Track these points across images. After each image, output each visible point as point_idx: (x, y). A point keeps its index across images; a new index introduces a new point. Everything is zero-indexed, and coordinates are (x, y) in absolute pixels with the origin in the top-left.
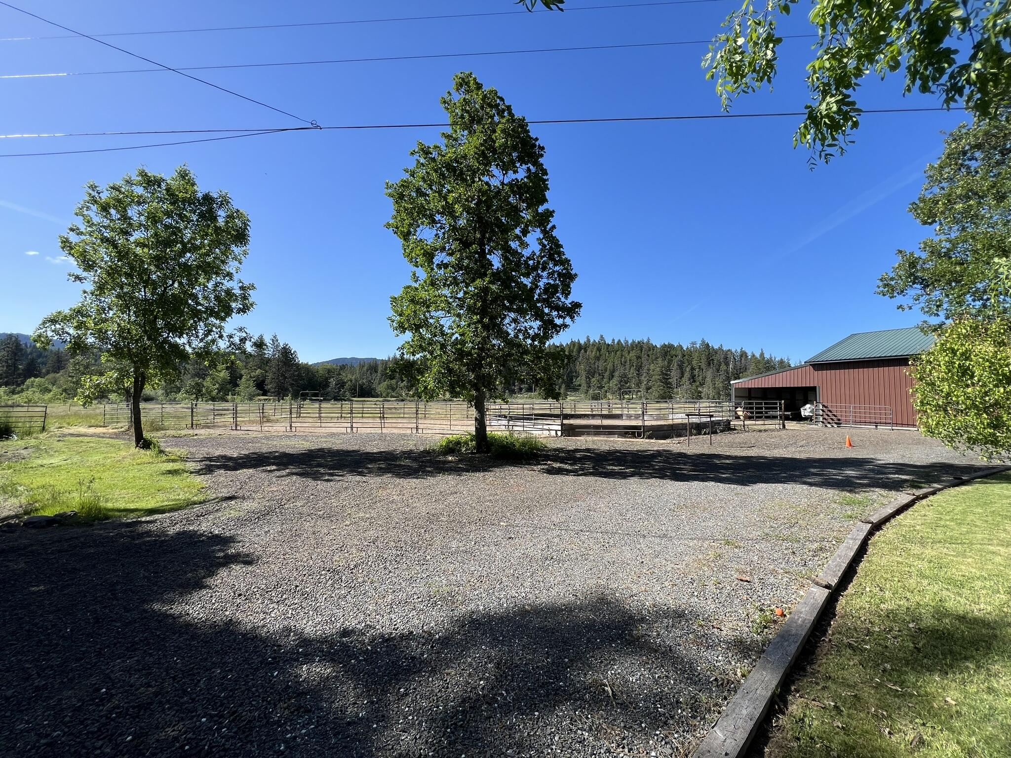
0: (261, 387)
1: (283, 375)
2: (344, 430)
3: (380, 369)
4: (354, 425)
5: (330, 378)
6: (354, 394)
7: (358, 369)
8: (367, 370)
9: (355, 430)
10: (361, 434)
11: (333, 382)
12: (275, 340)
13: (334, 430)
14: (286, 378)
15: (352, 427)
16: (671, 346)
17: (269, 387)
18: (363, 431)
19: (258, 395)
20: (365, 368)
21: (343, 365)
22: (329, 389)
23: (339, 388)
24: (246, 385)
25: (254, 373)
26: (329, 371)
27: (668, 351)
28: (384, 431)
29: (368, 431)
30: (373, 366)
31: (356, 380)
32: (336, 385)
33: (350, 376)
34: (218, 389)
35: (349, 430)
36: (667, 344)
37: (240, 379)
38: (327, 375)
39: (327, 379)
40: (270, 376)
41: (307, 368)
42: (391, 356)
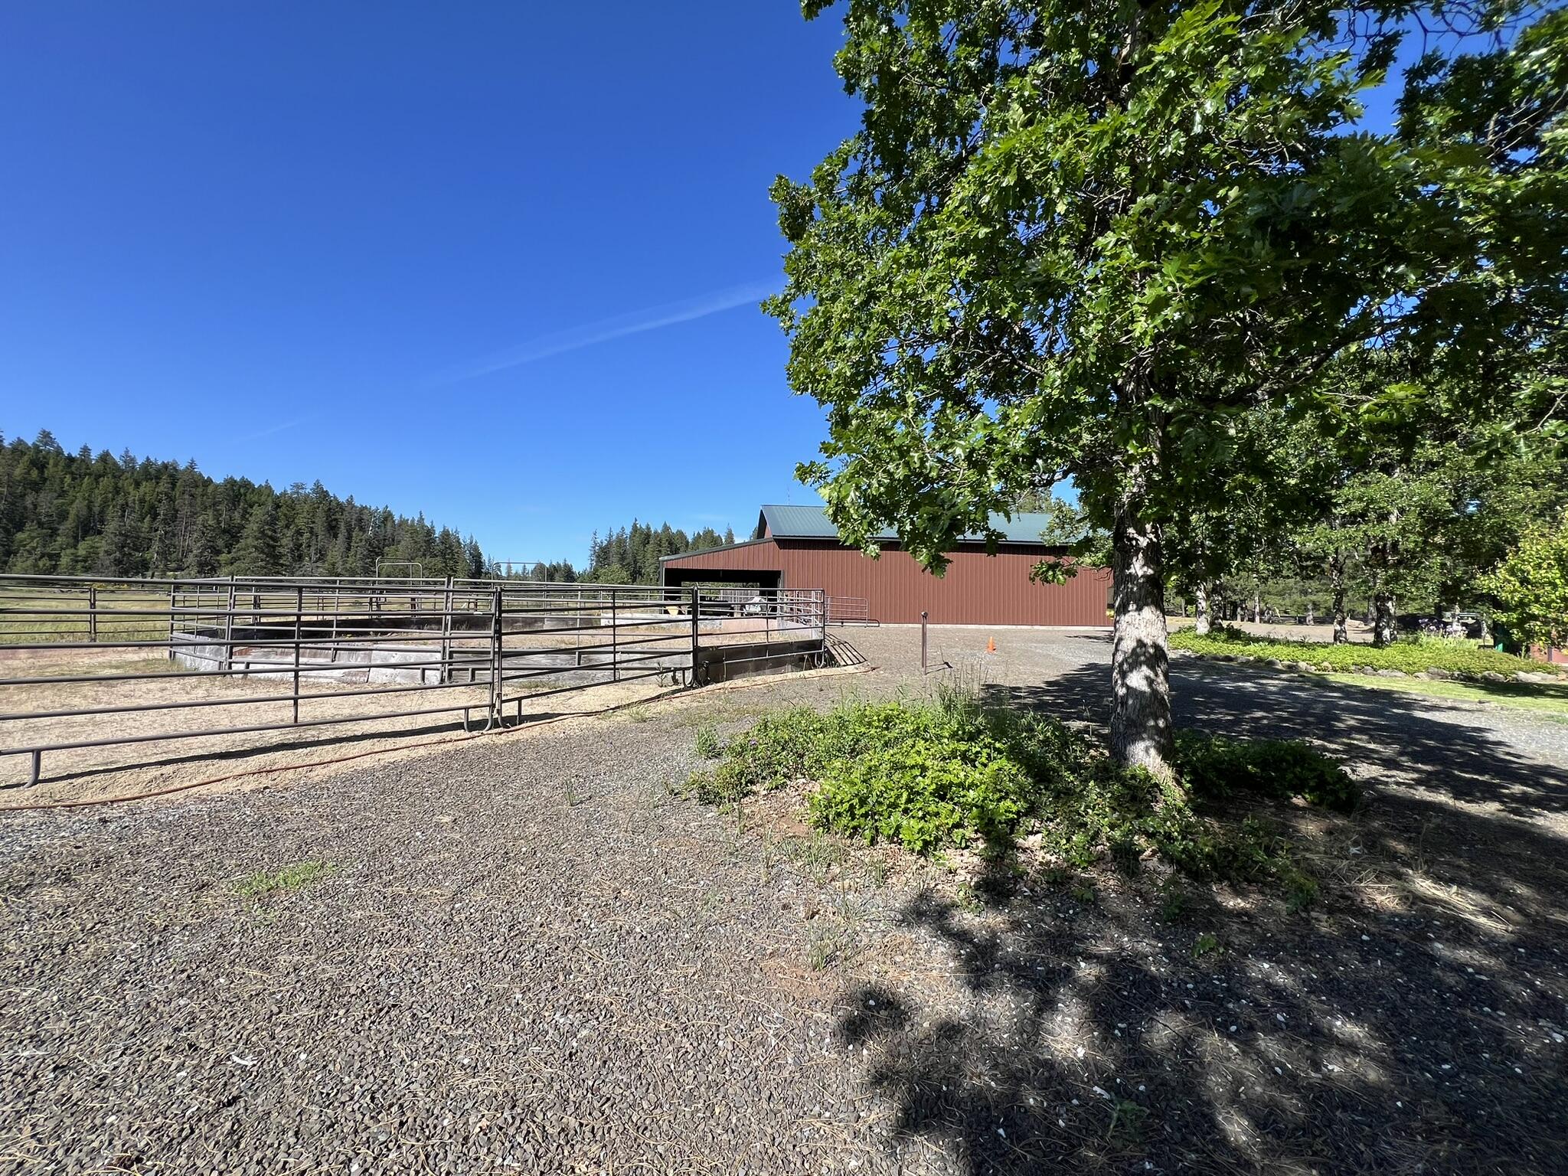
16: (246, 484)
27: (239, 493)
36: (238, 478)
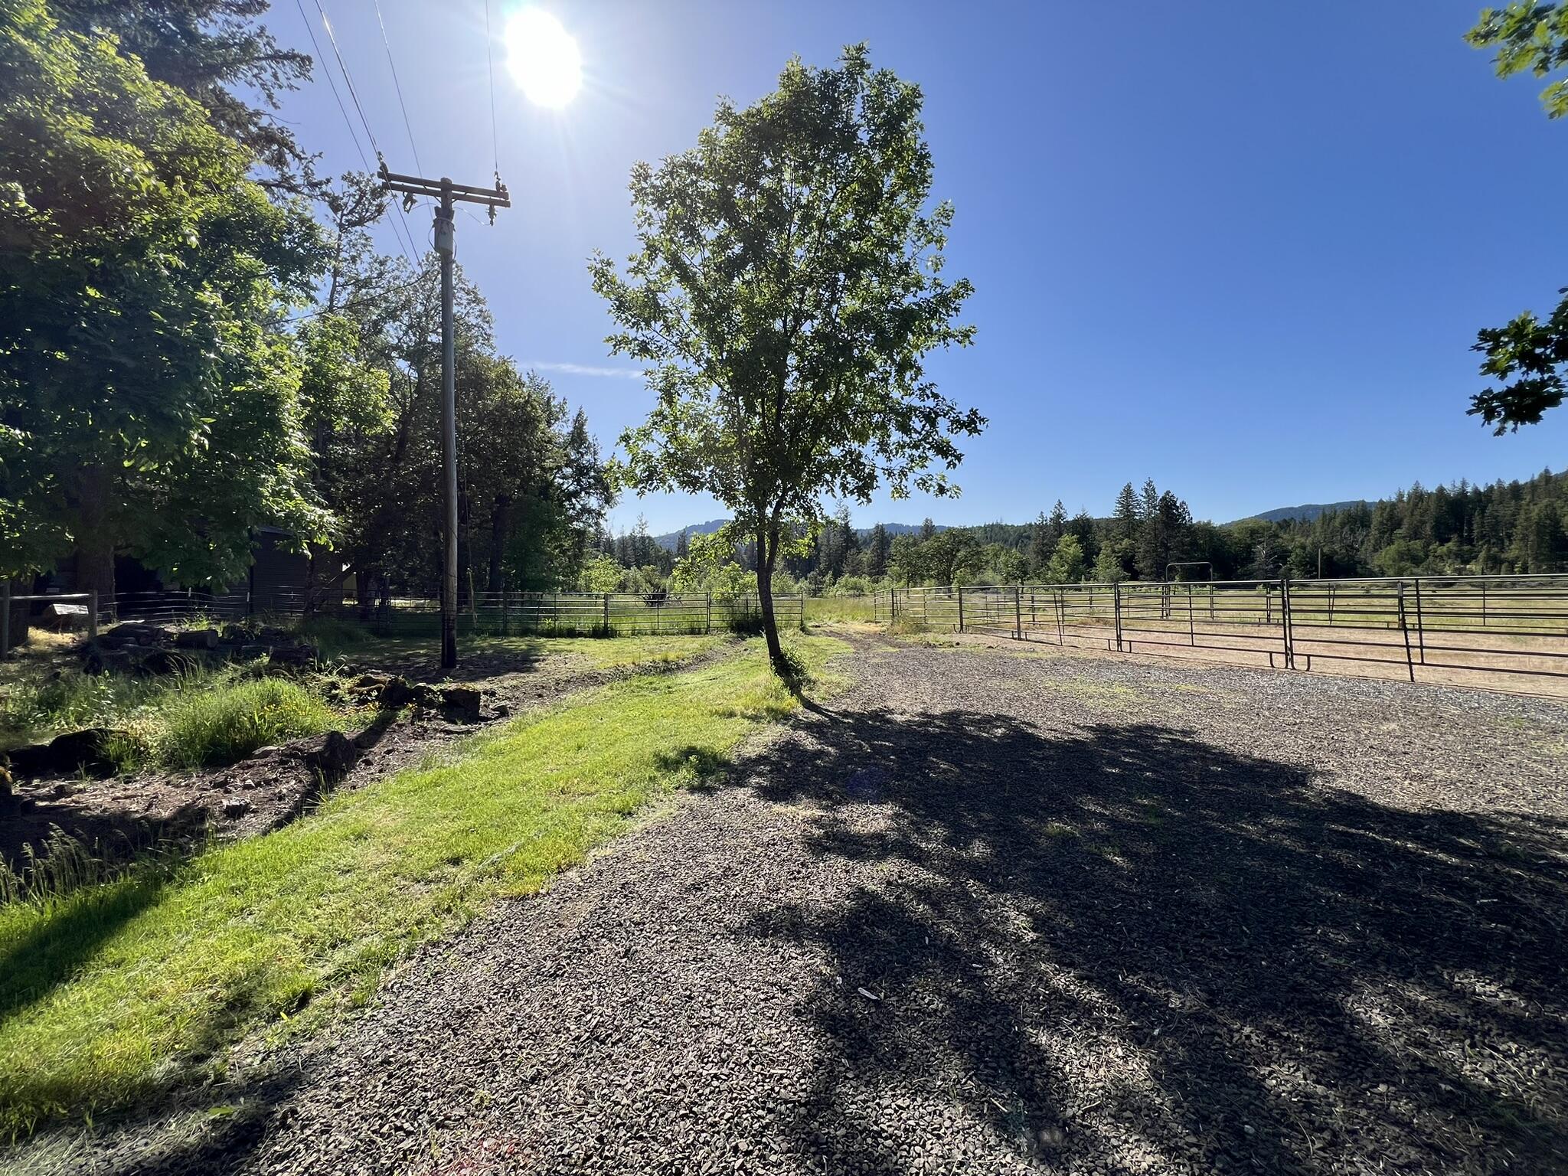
0: (1130, 568)
1: (1164, 545)
2: (1263, 660)
3: (1376, 520)
4: (1298, 647)
5: (1255, 544)
6: (1310, 572)
7: (1318, 524)
8: (1343, 525)
9: (1300, 662)
10: (1323, 679)
11: (1261, 551)
12: (1150, 491)
13: (1233, 658)
14: (1168, 549)
15: (1289, 653)
17: (1141, 565)
18: (1334, 667)
19: (1124, 579)
20: (1337, 523)
21: (1285, 522)
22: (1255, 565)
23: (1274, 562)
24: (1106, 564)
25: (1118, 546)
26: (1253, 532)
28: (1421, 674)
29: (1353, 669)
30: (1357, 517)
31: (1315, 546)
32: (1268, 556)
33: (1299, 539)
34: (1067, 571)
35: (1280, 661)
37: (1097, 555)
38: (1248, 541)
39: (1249, 546)
40: (1142, 548)
41: (1207, 530)
42: (1407, 489)
